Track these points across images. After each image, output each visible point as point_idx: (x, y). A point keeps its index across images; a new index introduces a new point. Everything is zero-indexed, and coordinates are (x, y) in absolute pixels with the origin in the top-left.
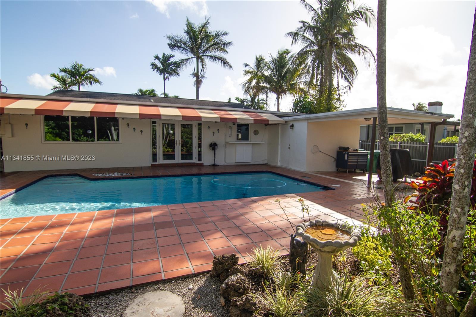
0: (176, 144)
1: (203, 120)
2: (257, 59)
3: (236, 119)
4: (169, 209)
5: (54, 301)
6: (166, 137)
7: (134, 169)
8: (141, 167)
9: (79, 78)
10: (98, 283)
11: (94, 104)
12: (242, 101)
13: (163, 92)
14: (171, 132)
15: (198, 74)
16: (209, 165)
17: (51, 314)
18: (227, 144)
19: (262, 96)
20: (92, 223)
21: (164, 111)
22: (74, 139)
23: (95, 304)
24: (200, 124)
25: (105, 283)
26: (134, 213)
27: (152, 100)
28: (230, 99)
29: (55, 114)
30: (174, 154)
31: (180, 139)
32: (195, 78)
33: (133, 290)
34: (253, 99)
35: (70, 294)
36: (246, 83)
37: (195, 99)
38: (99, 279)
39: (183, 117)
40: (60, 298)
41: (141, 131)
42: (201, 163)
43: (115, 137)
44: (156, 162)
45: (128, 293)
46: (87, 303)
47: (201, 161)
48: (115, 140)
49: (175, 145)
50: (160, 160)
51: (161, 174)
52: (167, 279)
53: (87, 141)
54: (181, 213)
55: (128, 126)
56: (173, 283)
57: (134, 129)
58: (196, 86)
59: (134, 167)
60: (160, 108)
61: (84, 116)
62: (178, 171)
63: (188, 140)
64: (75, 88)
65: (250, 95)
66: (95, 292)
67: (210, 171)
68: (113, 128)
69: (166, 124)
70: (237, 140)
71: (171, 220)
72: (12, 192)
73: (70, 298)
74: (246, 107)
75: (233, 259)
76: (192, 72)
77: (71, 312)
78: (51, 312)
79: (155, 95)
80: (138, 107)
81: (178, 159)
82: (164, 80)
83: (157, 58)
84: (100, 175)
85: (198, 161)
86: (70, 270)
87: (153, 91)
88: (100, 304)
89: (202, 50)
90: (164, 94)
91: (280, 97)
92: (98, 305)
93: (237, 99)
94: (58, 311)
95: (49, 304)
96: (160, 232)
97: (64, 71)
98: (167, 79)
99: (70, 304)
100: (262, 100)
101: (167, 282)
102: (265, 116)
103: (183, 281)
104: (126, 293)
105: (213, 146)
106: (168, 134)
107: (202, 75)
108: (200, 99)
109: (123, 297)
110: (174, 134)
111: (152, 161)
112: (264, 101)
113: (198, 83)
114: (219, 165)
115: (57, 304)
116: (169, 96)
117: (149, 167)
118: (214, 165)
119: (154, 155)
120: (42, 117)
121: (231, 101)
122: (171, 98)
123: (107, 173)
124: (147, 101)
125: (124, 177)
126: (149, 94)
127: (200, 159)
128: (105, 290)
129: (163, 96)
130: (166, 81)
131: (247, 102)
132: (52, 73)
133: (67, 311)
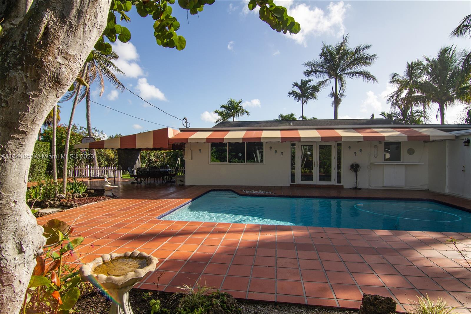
0: (315, 165)
1: (343, 140)
2: (408, 66)
3: (384, 137)
4: (310, 231)
5: (217, 298)
6: (304, 158)
7: (275, 188)
8: (281, 186)
9: (234, 111)
10: (248, 290)
11: (245, 132)
12: (390, 116)
13: (301, 115)
14: (309, 153)
15: (337, 93)
16: (350, 188)
17: (215, 308)
18: (371, 165)
19: (417, 108)
20: (243, 234)
21: (303, 134)
22: (230, 162)
23: (246, 309)
24: (339, 145)
25: (253, 292)
26: (277, 230)
27: (291, 124)
28: (373, 115)
29: (218, 142)
30: (312, 176)
31: (318, 160)
32: (334, 98)
33: (278, 307)
34: (404, 112)
35: (228, 294)
36: (394, 95)
37: (334, 119)
38: (248, 287)
39: (323, 138)
40: (221, 296)
41: (282, 153)
42: (341, 186)
43: (259, 159)
44: (295, 182)
45: (273, 308)
46: (239, 306)
47: (341, 183)
48: (259, 161)
49: (313, 166)
50: (299, 181)
51: (299, 194)
52: (310, 305)
53: (238, 162)
54: (322, 237)
55: (271, 149)
56: (316, 311)
57: (276, 151)
58: (334, 106)
59: (275, 186)
60: (300, 131)
61: (238, 142)
62: (316, 193)
63: (326, 160)
64: (230, 120)
65: (400, 107)
66: (246, 298)
67: (352, 194)
68: (258, 151)
69: (304, 146)
70: (385, 161)
71: (311, 243)
72: (190, 201)
73: (228, 298)
74: (395, 122)
75: (388, 304)
76: (330, 93)
77: (228, 311)
78: (215, 306)
79: (294, 120)
80: (279, 132)
81: (316, 181)
82: (303, 104)
83: (295, 85)
84: (248, 192)
85: (338, 183)
86: (227, 272)
87: (292, 115)
88: (250, 311)
89: (341, 69)
90: (302, 117)
91: (445, 106)
92: (248, 312)
93: (383, 114)
94: (219, 307)
95: (213, 299)
96: (302, 254)
97: (223, 107)
98: (305, 103)
99: (228, 303)
100: (417, 112)
101: (310, 308)
102: (424, 131)
103: (327, 312)
104: (271, 307)
105: (355, 168)
106: (306, 155)
107: (341, 94)
108: (338, 119)
109: (269, 311)
110: (311, 155)
111: (291, 182)
112: (421, 112)
113: (337, 102)
114: (361, 189)
115: (219, 300)
116: (307, 118)
117: (288, 187)
118: (356, 189)
119: (293, 175)
120: (210, 144)
121: (375, 118)
122: (309, 120)
123: (253, 191)
124: (287, 126)
125: (267, 195)
126: (289, 118)
127: (339, 181)
128: (253, 299)
129: (301, 119)
130: (304, 105)
131: (396, 117)
132: (215, 110)
133: (226, 309)
